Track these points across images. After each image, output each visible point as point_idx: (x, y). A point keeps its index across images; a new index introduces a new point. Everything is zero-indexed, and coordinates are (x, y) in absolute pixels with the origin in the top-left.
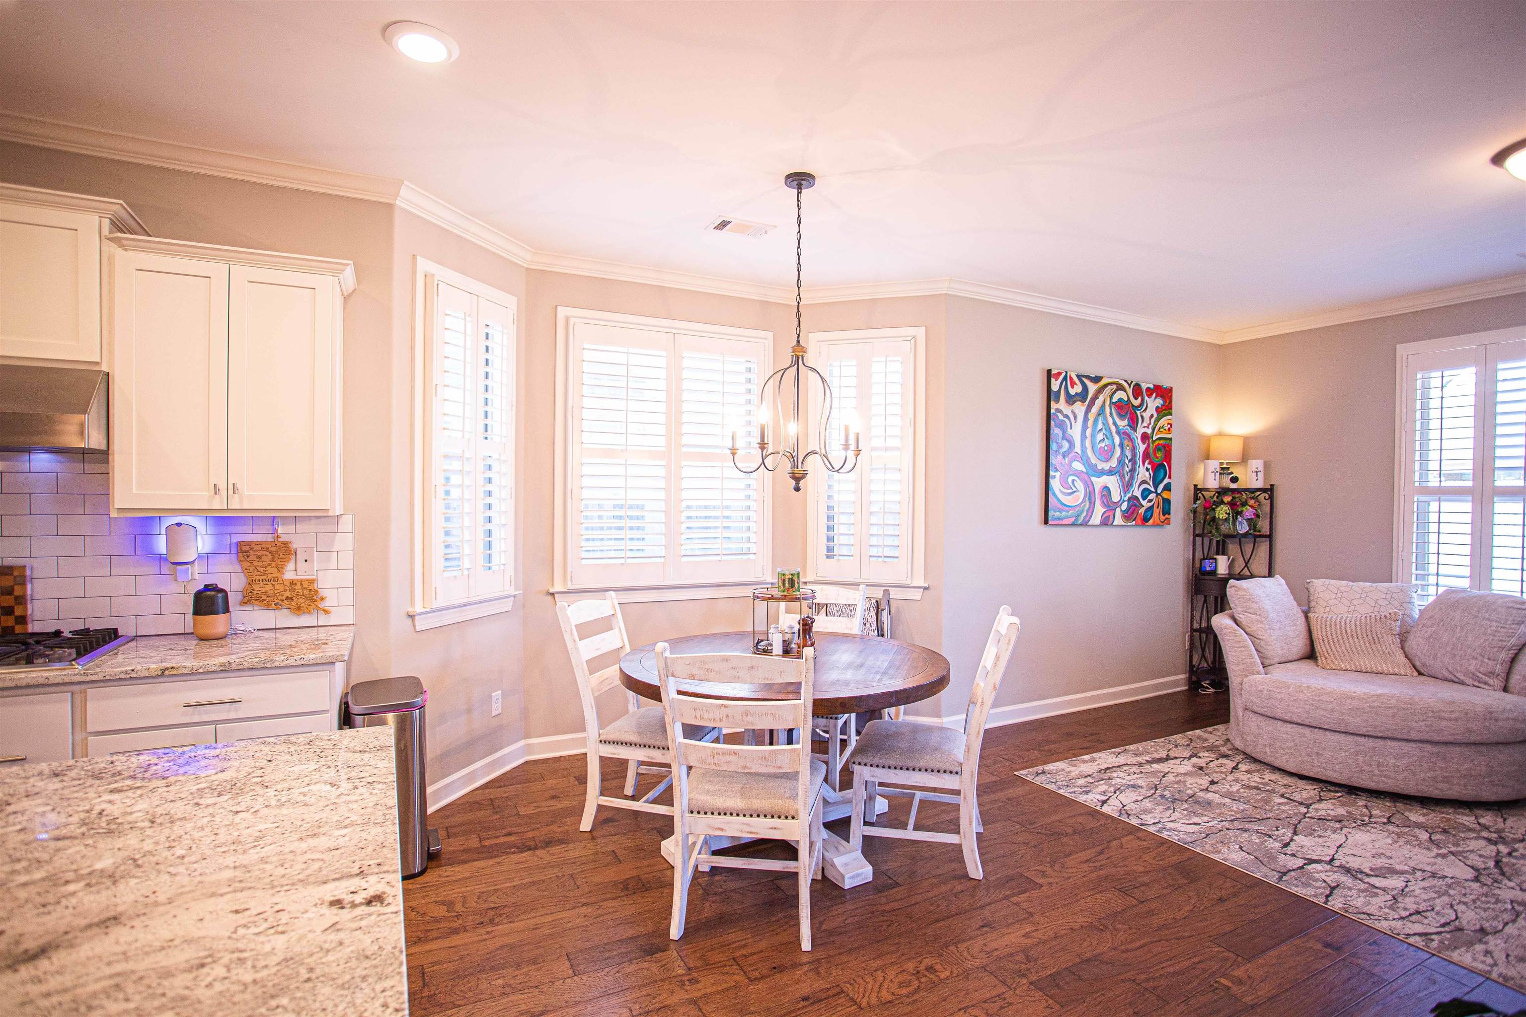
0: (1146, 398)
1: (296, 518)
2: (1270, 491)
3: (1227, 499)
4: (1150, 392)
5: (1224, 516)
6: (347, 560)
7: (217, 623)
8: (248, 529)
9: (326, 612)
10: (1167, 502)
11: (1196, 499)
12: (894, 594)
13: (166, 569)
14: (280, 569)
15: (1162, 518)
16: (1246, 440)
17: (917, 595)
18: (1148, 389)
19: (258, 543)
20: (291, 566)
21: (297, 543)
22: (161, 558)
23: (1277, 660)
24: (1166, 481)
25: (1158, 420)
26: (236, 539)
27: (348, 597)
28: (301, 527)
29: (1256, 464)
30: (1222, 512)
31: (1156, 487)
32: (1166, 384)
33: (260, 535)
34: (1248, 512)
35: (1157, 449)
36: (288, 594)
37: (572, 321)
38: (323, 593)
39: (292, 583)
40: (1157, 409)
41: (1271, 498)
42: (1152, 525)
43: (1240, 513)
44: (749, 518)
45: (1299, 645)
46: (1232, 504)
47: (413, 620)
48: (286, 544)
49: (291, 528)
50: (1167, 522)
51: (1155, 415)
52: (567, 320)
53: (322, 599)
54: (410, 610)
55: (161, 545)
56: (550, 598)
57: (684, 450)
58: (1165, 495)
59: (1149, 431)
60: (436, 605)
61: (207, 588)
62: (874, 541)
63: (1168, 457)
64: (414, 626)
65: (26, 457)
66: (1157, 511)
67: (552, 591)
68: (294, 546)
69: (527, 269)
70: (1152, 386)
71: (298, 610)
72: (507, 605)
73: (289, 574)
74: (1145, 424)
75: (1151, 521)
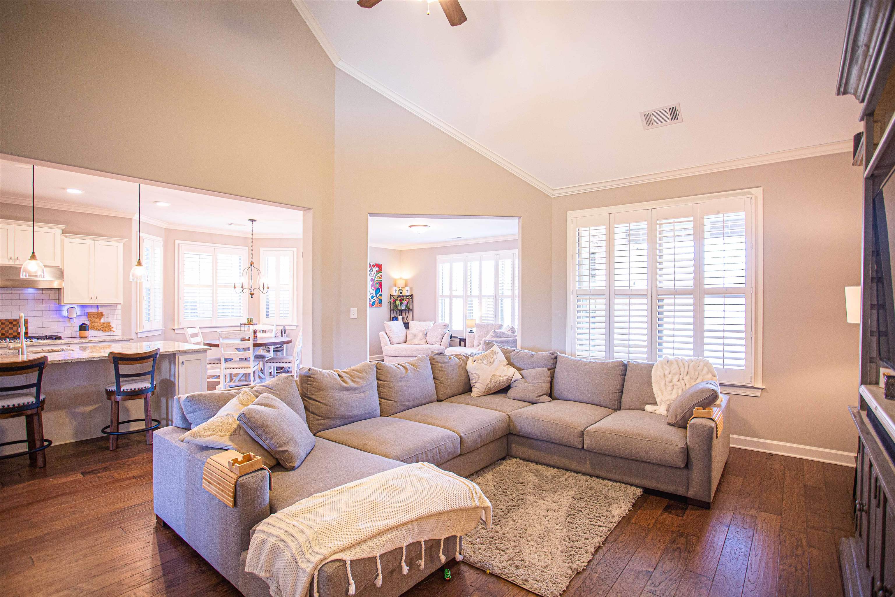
0: (372, 268)
1: (104, 306)
2: (412, 296)
3: (399, 299)
4: (374, 266)
5: (398, 304)
6: (119, 317)
7: (86, 333)
8: (90, 309)
9: (113, 331)
10: (380, 300)
11: (391, 298)
12: (287, 328)
13: (66, 320)
14: (100, 320)
15: (379, 305)
16: (406, 281)
17: (295, 328)
18: (373, 265)
19: (94, 313)
20: (103, 319)
21: (104, 312)
22: (64, 317)
23: (395, 343)
24: (380, 293)
25: (377, 274)
26: (86, 311)
27: (119, 327)
28: (105, 308)
29: (407, 288)
30: (397, 303)
31: (376, 295)
32: (380, 263)
33: (94, 310)
34: (405, 302)
35: (377, 283)
36: (102, 326)
37: (180, 245)
38: (112, 326)
39: (103, 323)
40: (377, 271)
41: (412, 298)
42: (376, 307)
43: (403, 303)
44: (240, 306)
45: (402, 339)
46: (400, 301)
47: (137, 335)
48: (102, 313)
49: (103, 308)
50: (381, 306)
51: (376, 273)
52: (179, 244)
53: (112, 328)
54: (137, 332)
55: (65, 313)
56: (173, 331)
57: (218, 284)
58: (380, 298)
59: (374, 278)
60: (144, 330)
61: (83, 324)
62: (281, 312)
63: (381, 286)
64: (137, 336)
65: (26, 289)
66: (377, 303)
67: (174, 328)
68: (103, 313)
69: (165, 229)
70: (374, 264)
71: (105, 331)
72: (160, 333)
73: (102, 321)
74: (372, 276)
75: (374, 306)
